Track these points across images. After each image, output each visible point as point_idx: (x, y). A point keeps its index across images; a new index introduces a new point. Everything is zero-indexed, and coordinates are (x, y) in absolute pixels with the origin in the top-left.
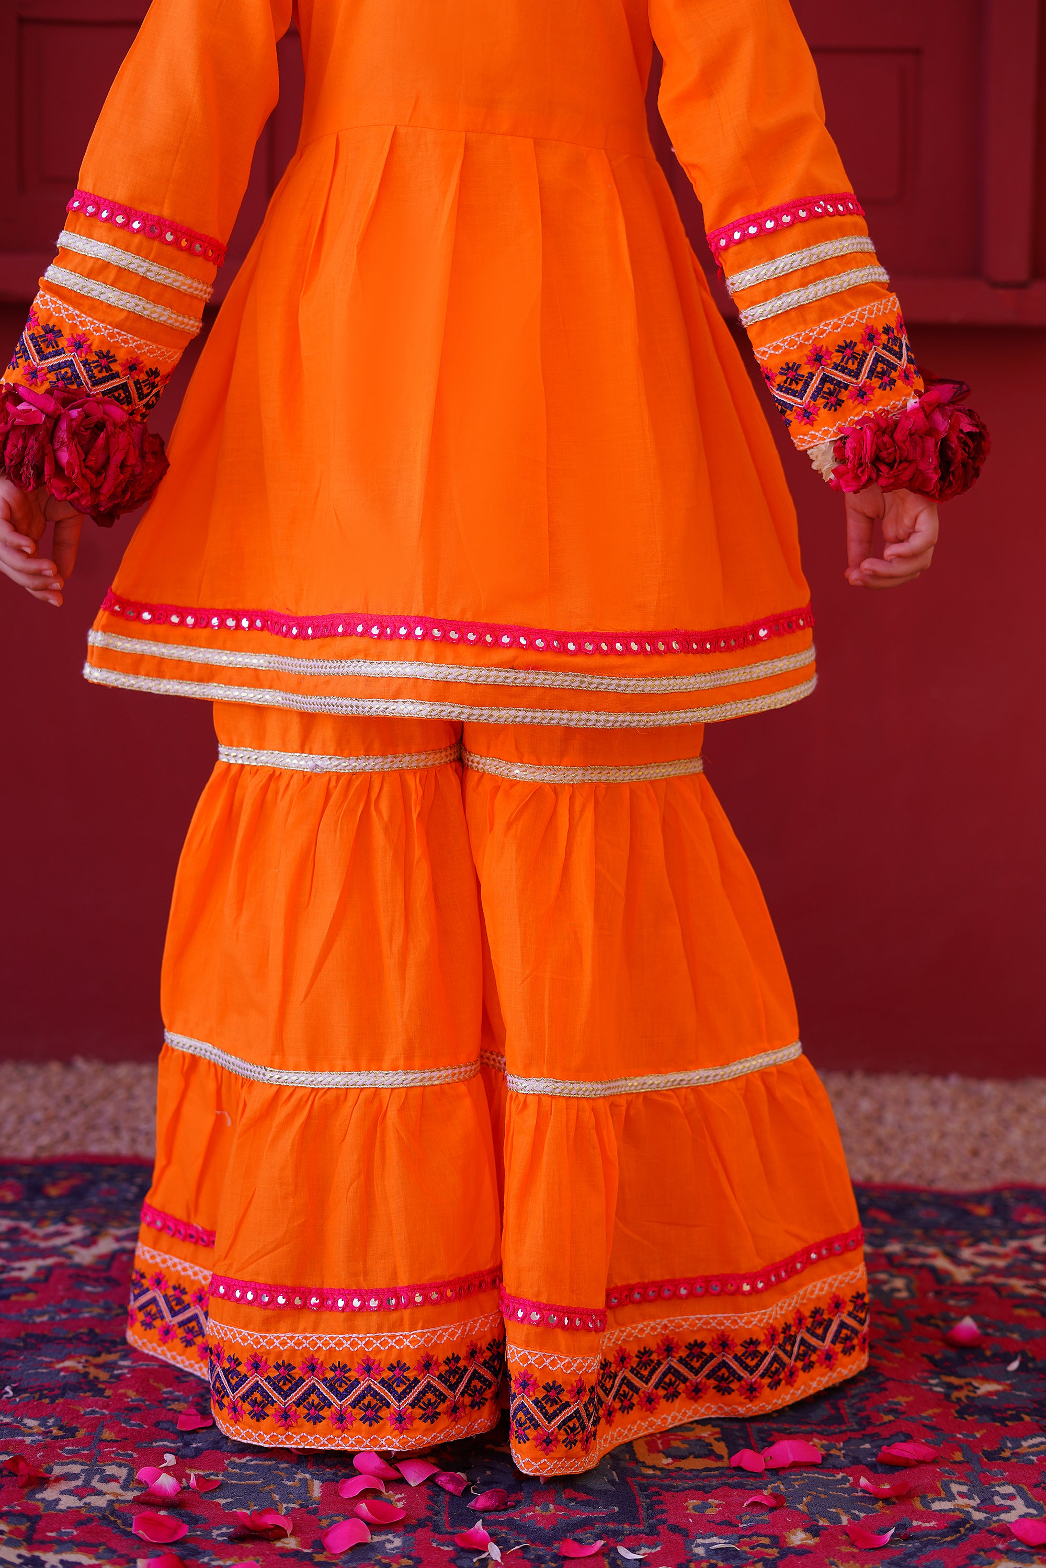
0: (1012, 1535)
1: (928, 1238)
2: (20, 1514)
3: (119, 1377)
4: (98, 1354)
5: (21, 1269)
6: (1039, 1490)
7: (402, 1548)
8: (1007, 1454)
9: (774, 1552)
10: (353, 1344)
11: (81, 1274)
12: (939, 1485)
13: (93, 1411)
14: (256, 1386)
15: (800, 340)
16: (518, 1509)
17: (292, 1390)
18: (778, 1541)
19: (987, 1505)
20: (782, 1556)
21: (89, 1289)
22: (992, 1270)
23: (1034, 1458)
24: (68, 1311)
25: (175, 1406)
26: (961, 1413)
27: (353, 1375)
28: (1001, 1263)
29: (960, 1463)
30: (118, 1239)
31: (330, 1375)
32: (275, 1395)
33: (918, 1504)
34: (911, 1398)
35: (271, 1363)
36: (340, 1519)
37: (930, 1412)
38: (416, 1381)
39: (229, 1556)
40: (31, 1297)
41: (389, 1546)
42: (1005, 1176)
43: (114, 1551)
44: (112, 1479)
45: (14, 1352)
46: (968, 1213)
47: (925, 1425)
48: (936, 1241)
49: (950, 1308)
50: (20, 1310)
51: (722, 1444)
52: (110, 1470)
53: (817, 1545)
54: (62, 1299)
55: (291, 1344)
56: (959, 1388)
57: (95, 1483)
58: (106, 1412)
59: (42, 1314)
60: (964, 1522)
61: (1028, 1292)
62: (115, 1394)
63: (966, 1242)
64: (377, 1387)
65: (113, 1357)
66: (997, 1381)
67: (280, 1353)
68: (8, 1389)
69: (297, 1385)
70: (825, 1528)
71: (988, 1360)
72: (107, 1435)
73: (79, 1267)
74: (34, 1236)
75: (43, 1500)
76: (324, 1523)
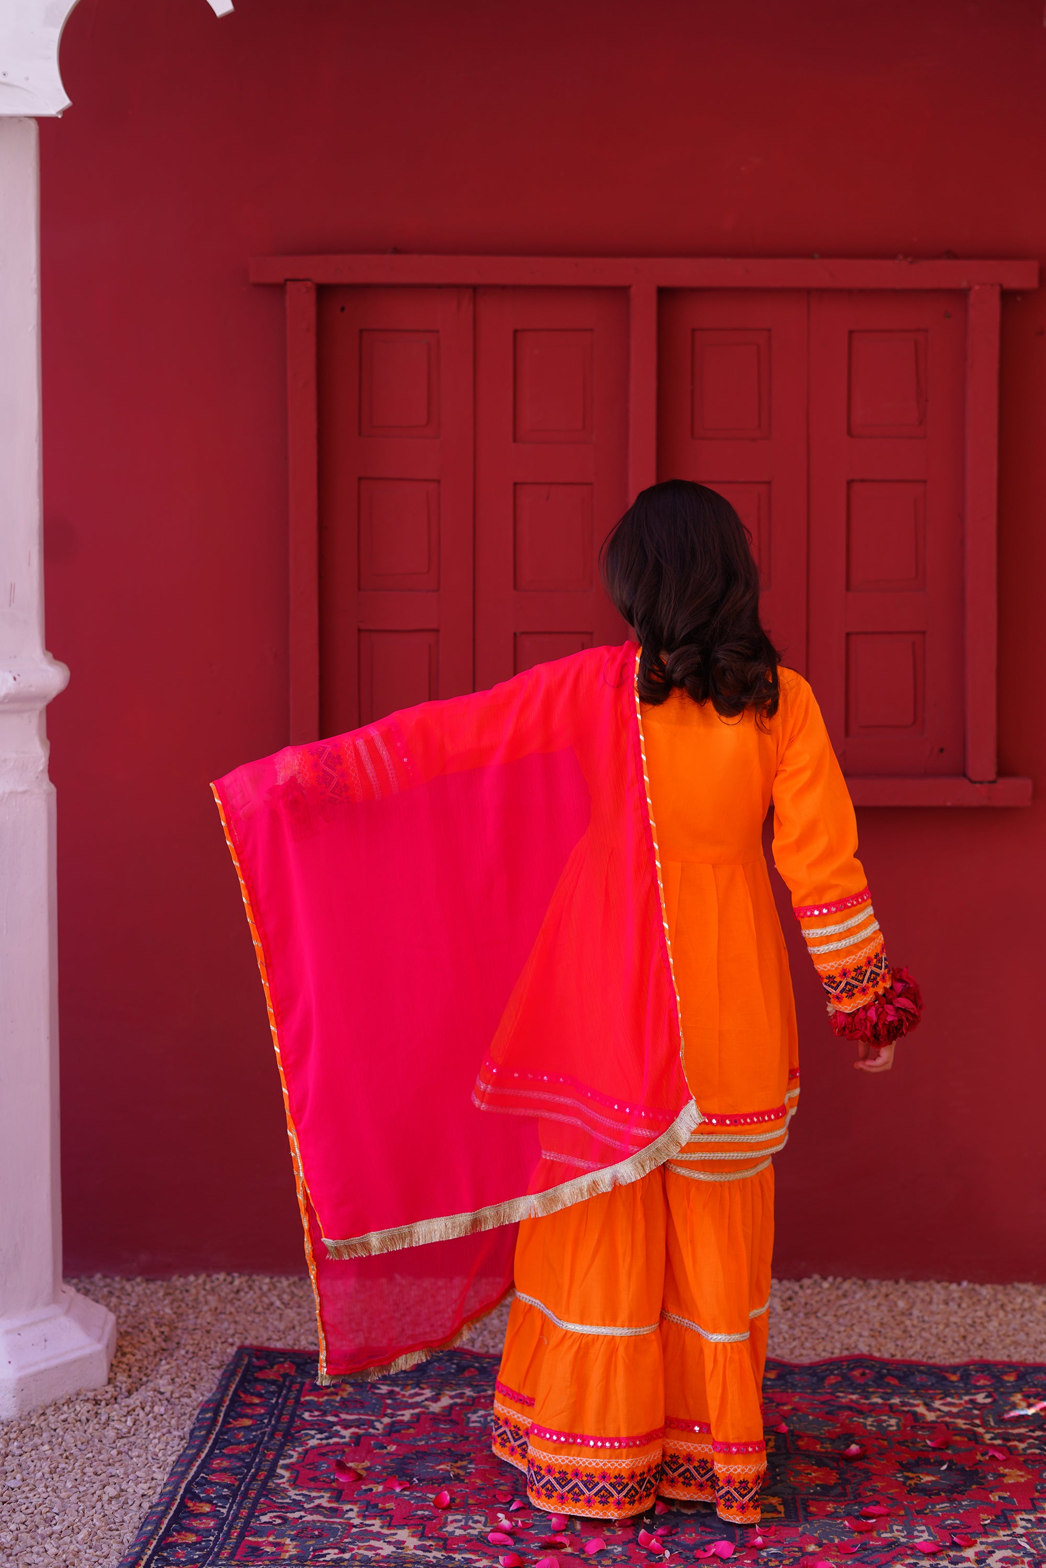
0: (916, 1548)
1: (917, 1395)
2: (438, 1538)
3: (470, 1473)
4: (456, 1462)
5: (403, 1415)
6: (938, 1528)
7: (622, 1552)
8: (927, 1511)
9: (800, 1554)
10: (597, 1464)
11: (436, 1418)
12: (887, 1526)
13: (461, 1490)
14: (549, 1481)
15: (836, 966)
16: (677, 1536)
17: (566, 1485)
18: (802, 1549)
19: (910, 1536)
20: (803, 1555)
21: (442, 1426)
22: (949, 1414)
23: (940, 1514)
24: (434, 1439)
25: (502, 1488)
26: (909, 1492)
27: (596, 1480)
28: (955, 1410)
29: (902, 1516)
30: (451, 1397)
31: (585, 1479)
32: (557, 1487)
33: (875, 1534)
34: (884, 1484)
35: (557, 1470)
36: (591, 1538)
37: (893, 1491)
38: (627, 1484)
39: (541, 1555)
40: (412, 1431)
41: (615, 1551)
42: (976, 1354)
43: (486, 1554)
44: (477, 1522)
45: (412, 1461)
46: (946, 1379)
47: (888, 1497)
48: (921, 1396)
49: (918, 1436)
50: (408, 1438)
51: (782, 1506)
52: (476, 1518)
53: (820, 1552)
54: (429, 1432)
55: (567, 1461)
56: (912, 1479)
57: (470, 1523)
58: (468, 1490)
59: (421, 1440)
60: (894, 1543)
61: (964, 1427)
62: (470, 1481)
63: (939, 1397)
64: (608, 1487)
65: (464, 1463)
66: (933, 1475)
67: (561, 1466)
68: (415, 1479)
69: (569, 1482)
70: (825, 1544)
71: (931, 1464)
72: (471, 1501)
73: (433, 1413)
74: (404, 1396)
75: (447, 1531)
76: (584, 1541)
